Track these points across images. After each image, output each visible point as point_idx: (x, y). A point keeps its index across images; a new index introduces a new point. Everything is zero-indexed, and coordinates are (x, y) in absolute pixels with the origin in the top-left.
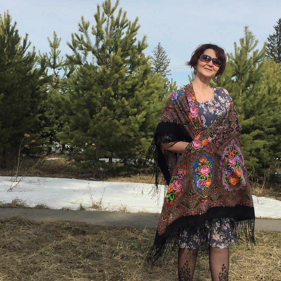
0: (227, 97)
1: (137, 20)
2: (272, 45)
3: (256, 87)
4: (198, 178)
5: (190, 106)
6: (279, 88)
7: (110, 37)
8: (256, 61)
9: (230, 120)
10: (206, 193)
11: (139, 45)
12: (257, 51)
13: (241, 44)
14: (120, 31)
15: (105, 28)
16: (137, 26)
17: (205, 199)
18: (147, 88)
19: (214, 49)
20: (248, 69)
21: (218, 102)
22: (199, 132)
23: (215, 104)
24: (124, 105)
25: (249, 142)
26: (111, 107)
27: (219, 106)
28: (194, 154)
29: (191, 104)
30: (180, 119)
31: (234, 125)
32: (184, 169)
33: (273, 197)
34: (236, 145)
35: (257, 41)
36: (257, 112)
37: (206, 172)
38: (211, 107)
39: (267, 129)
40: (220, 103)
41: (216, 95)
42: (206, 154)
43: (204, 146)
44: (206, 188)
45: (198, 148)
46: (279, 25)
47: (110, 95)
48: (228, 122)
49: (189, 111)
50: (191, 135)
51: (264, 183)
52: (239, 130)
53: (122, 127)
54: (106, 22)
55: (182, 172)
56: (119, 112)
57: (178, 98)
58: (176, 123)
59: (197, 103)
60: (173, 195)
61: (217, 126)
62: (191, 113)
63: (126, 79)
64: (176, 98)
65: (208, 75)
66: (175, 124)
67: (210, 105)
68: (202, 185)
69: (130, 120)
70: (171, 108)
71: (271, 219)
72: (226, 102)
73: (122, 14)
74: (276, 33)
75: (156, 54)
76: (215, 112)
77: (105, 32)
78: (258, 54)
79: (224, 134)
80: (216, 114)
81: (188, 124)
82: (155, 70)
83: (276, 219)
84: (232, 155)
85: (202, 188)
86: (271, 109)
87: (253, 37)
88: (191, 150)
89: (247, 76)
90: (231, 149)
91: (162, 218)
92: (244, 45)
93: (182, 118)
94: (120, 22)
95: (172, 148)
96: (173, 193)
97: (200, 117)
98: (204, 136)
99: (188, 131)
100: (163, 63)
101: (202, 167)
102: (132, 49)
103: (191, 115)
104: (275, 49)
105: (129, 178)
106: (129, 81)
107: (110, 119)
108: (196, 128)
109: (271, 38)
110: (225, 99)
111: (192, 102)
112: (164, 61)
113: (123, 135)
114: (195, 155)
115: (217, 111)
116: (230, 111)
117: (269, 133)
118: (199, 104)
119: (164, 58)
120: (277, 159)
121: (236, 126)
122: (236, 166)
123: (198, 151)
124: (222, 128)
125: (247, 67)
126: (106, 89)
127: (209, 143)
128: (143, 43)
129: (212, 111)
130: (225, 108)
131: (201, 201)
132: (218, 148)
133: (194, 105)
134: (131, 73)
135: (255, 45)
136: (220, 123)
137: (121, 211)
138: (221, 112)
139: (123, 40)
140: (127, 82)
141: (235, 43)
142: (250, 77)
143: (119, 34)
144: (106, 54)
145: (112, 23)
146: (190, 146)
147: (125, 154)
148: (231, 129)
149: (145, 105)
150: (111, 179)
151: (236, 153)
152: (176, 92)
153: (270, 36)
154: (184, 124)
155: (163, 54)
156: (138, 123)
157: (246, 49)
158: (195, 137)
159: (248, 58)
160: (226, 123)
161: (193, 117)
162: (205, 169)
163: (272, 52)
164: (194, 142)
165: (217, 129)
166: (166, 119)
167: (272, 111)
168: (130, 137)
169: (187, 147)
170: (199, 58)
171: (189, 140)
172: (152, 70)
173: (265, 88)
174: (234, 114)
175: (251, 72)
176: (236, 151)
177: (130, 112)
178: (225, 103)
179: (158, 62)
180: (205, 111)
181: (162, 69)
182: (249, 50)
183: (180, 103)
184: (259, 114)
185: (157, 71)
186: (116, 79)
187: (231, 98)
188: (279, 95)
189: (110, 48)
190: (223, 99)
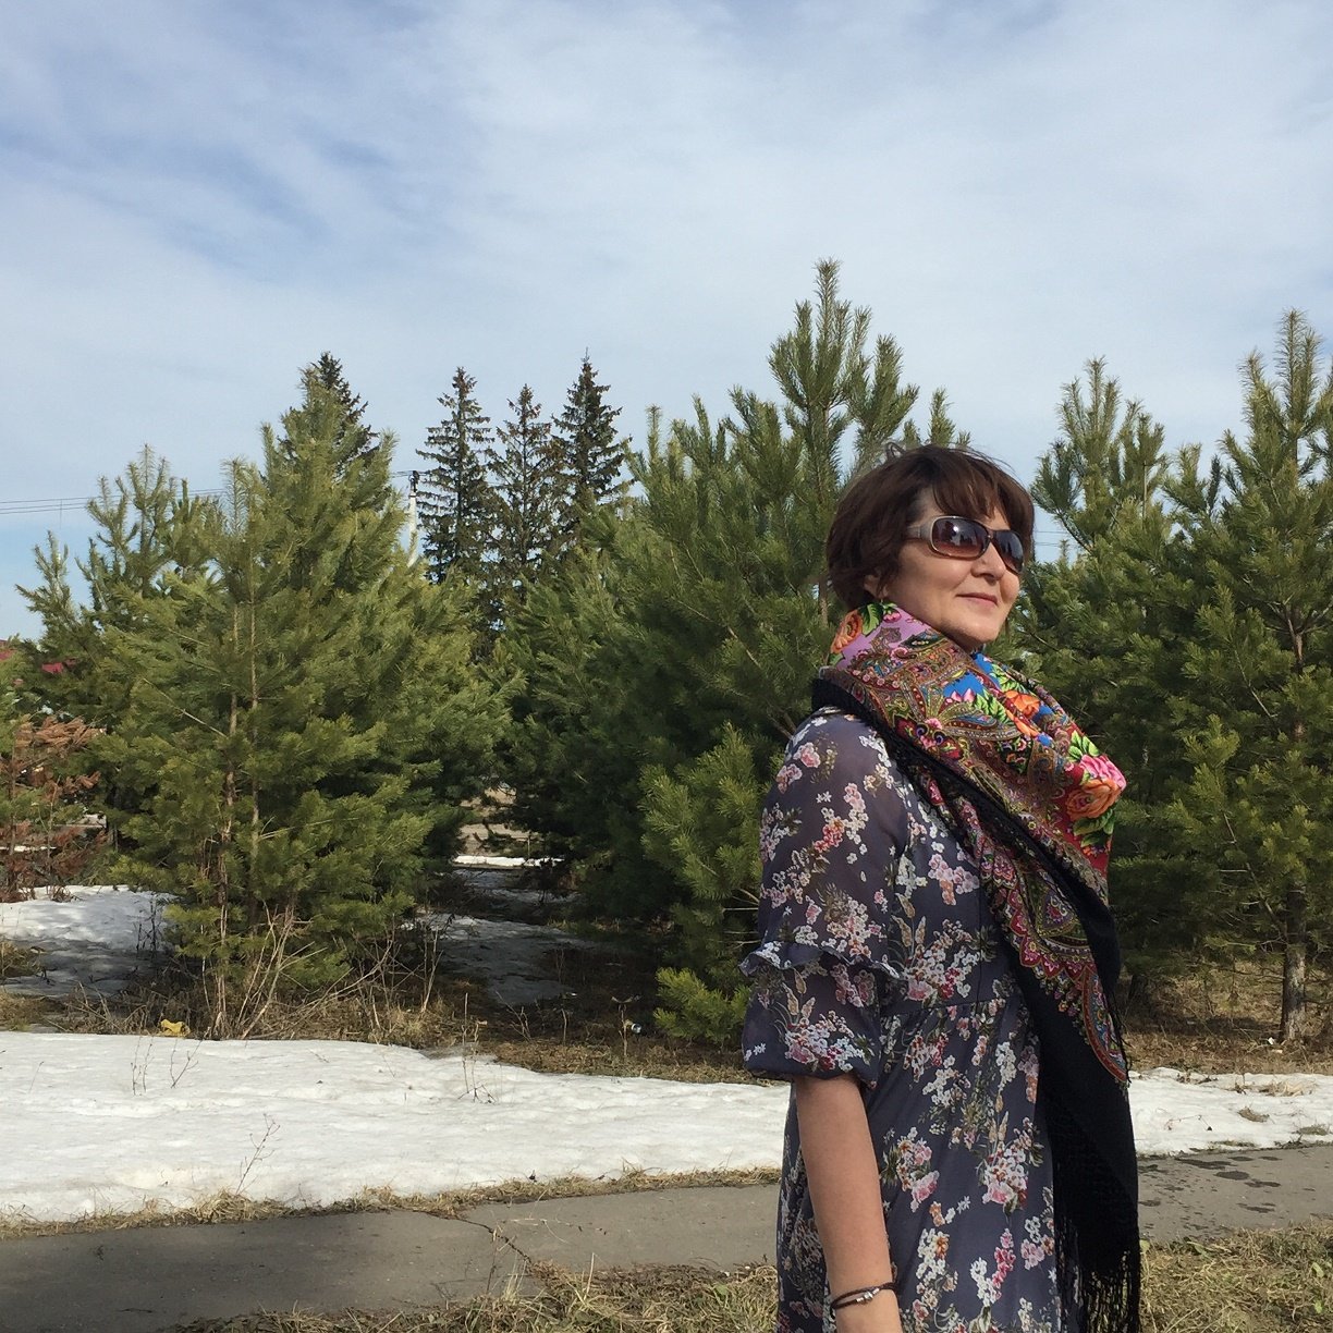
46: (321, 378)
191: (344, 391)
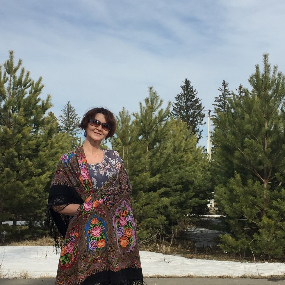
0: (117, 158)
1: (40, 80)
2: (180, 104)
3: (162, 146)
4: (90, 240)
5: (81, 168)
6: (184, 146)
7: (13, 96)
8: (161, 120)
9: (121, 181)
10: (98, 254)
11: (43, 104)
12: (162, 110)
13: (146, 103)
14: (23, 91)
15: (7, 88)
16: (40, 85)
17: (97, 259)
18: (52, 148)
19: (104, 114)
20: (154, 128)
21: (108, 164)
22: (90, 194)
23: (105, 166)
24: (27, 166)
25: (156, 200)
26: (13, 167)
27: (109, 167)
28: (85, 216)
29: (82, 166)
30: (70, 181)
31: (124, 186)
32: (76, 231)
33: (181, 254)
34: (127, 206)
35: (161, 101)
36: (163, 171)
37: (98, 233)
38: (102, 169)
39: (174, 187)
40: (111, 165)
41: (107, 156)
42: (97, 215)
43: (95, 208)
44: (98, 249)
45: (89, 210)
46: (185, 85)
47: (13, 156)
48: (119, 183)
49: (80, 173)
50: (82, 197)
51: (172, 241)
52: (129, 190)
53: (25, 189)
54: (8, 82)
55: (74, 234)
56: (23, 173)
57: (68, 161)
58: (67, 186)
59: (87, 166)
60: (68, 257)
61: (107, 188)
62: (82, 175)
63: (30, 139)
64: (67, 161)
65: (97, 138)
66: (65, 186)
67: (101, 167)
68: (94, 247)
69: (33, 181)
70: (62, 171)
71: (176, 277)
72: (117, 163)
73: (25, 74)
74: (183, 92)
75: (65, 112)
76: (106, 173)
77: (7, 92)
78: (163, 113)
79: (115, 195)
80: (106, 175)
81: (79, 186)
82: (65, 129)
83: (180, 277)
84: (123, 216)
85: (94, 249)
86: (178, 167)
87: (157, 97)
88: (82, 212)
89: (153, 135)
90: (123, 210)
91: (58, 282)
92: (149, 105)
93: (73, 181)
94: (23, 82)
95: (64, 211)
96: (67, 255)
97: (91, 178)
98: (95, 198)
99: (79, 193)
100: (73, 122)
101: (94, 229)
102: (37, 109)
103: (82, 177)
104: (183, 108)
105: (34, 242)
106: (33, 140)
107: (13, 181)
108: (87, 190)
109: (179, 97)
110: (116, 161)
111: (83, 164)
112: (74, 120)
113: (27, 196)
114: (87, 217)
115: (107, 173)
116: (121, 172)
117: (176, 191)
118: (89, 166)
119: (74, 116)
120: (187, 215)
121: (127, 186)
122: (126, 226)
123: (89, 213)
124: (113, 189)
125: (152, 127)
126: (8, 149)
127: (100, 205)
128: (47, 102)
129: (102, 172)
130: (116, 169)
131: (93, 263)
132: (109, 209)
133: (85, 167)
134: (36, 132)
135: (160, 105)
136: (111, 185)
137: (22, 277)
138: (112, 173)
139: (26, 99)
140: (30, 142)
141: (140, 103)
142: (156, 136)
143: (22, 94)
144: (9, 113)
145: (14, 82)
146: (82, 208)
147: (31, 216)
148: (121, 190)
149: (50, 165)
150: (14, 243)
151: (127, 213)
152: (67, 155)
153: (177, 95)
154: (75, 187)
155: (72, 113)
156: (43, 184)
157: (151, 109)
158: (86, 199)
159: (154, 117)
160: (117, 184)
161: (84, 179)
162: (97, 230)
163: (180, 111)
164: (85, 204)
165: (108, 190)
166: (57, 182)
167: (179, 170)
168: (35, 198)
169: (78, 209)
170: (89, 122)
171: (80, 201)
172: (62, 129)
173: (171, 146)
174: (125, 176)
175: (157, 131)
176: (128, 212)
177: (34, 173)
178: (116, 165)
179: (67, 121)
180: (96, 173)
181: (72, 128)
182: (154, 109)
183: (71, 166)
184: (166, 173)
185: (67, 130)
186: (19, 139)
187: (122, 160)
188: (185, 153)
189: (13, 108)
190: (114, 160)
191: (192, 88)
